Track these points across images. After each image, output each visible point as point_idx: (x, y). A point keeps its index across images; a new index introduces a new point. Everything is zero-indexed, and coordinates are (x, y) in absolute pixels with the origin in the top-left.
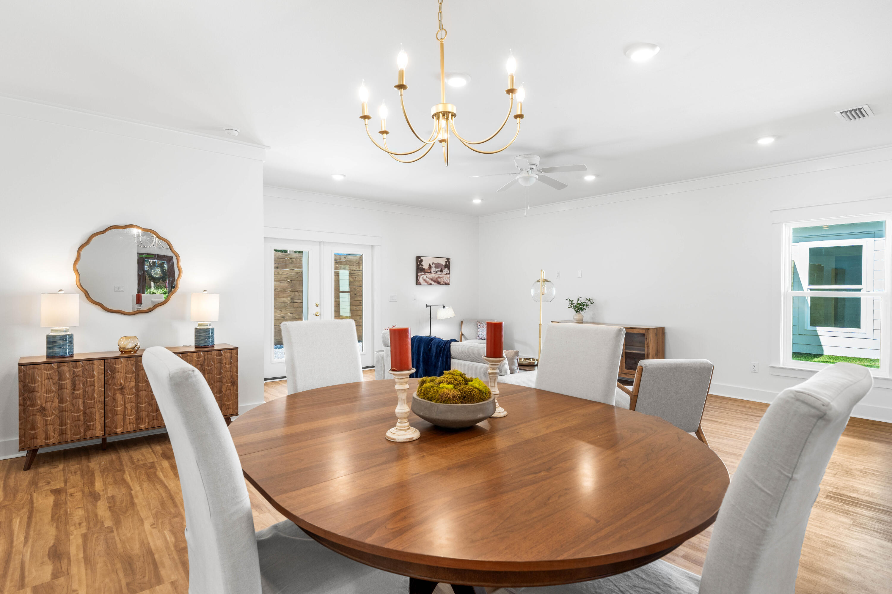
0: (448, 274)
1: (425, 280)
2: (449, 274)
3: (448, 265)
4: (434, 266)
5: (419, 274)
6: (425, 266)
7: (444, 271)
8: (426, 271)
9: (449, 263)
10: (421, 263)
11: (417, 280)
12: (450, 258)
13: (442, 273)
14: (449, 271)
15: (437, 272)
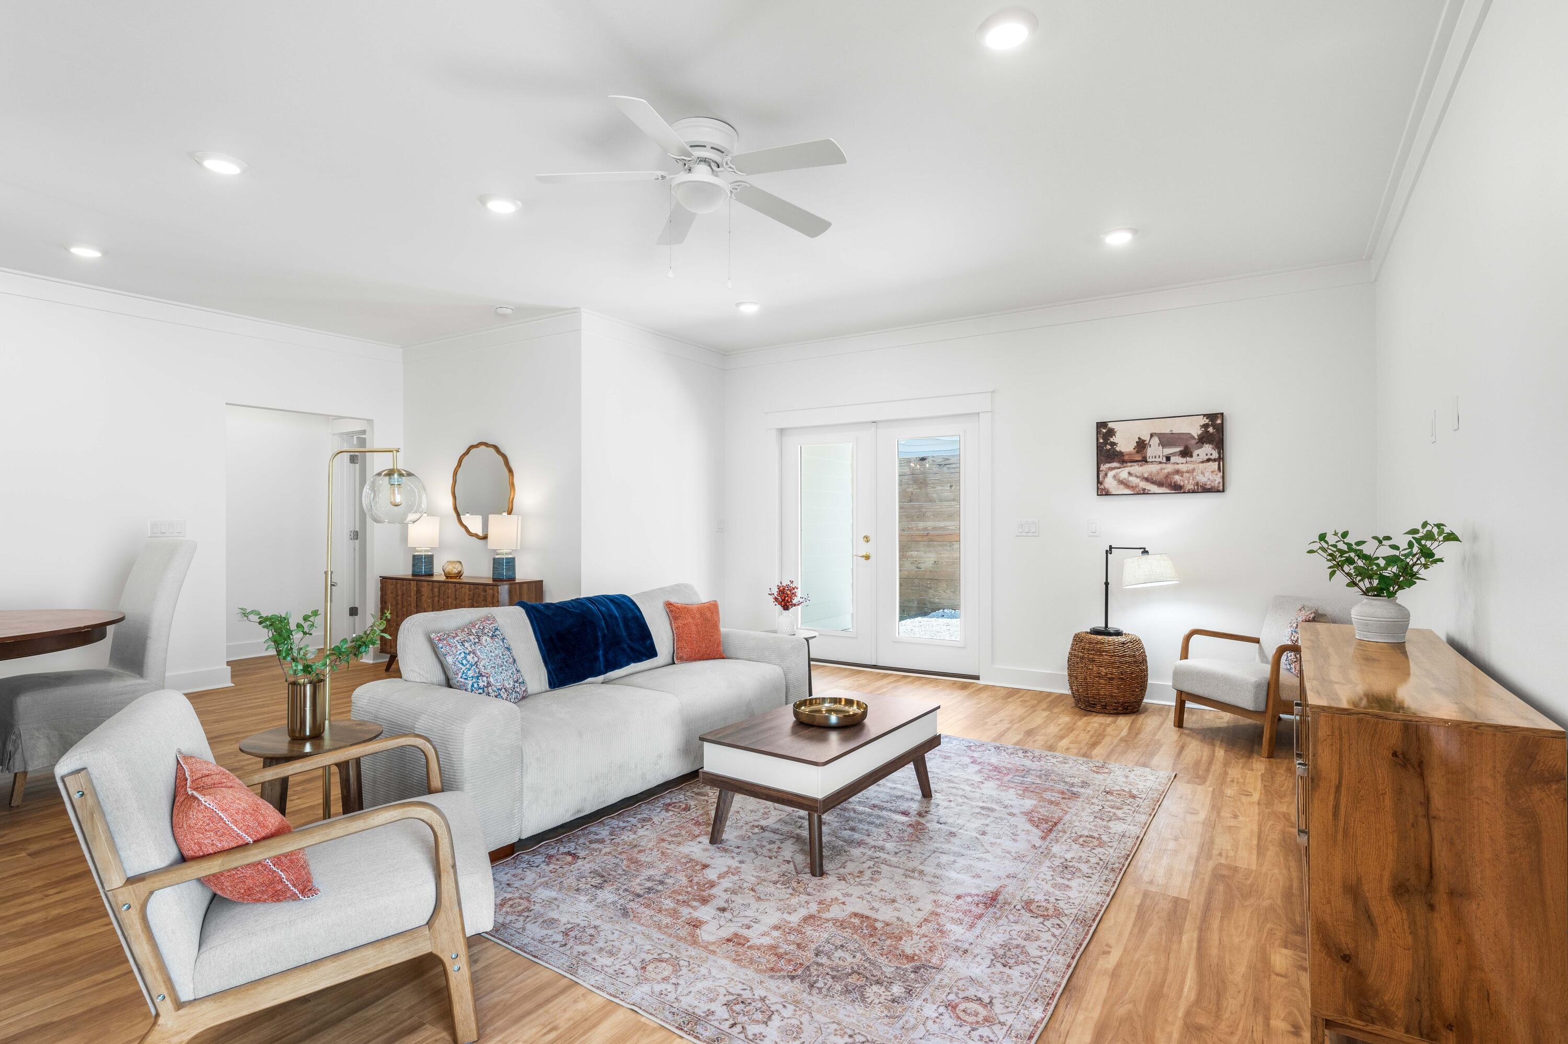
0: (1215, 460)
1: (1121, 482)
2: (1221, 459)
3: (1215, 433)
4: (1155, 441)
5: (1104, 467)
6: (1124, 443)
7: (1195, 453)
8: (1126, 458)
9: (1220, 429)
10: (1112, 440)
11: (1099, 482)
12: (1222, 414)
13: (1189, 459)
14: (1219, 453)
15: (1168, 459)
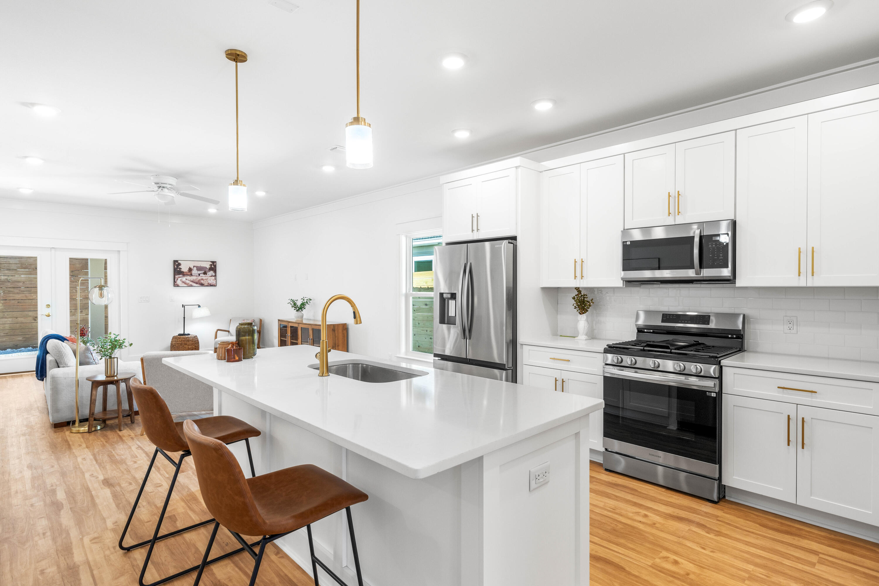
0: (214, 276)
1: (183, 282)
2: (215, 276)
3: (213, 267)
4: (195, 268)
5: (176, 277)
6: (184, 268)
7: (208, 273)
8: (185, 274)
9: (215, 266)
10: (180, 267)
11: (175, 282)
12: (216, 262)
13: (206, 275)
14: (215, 274)
15: (199, 275)
